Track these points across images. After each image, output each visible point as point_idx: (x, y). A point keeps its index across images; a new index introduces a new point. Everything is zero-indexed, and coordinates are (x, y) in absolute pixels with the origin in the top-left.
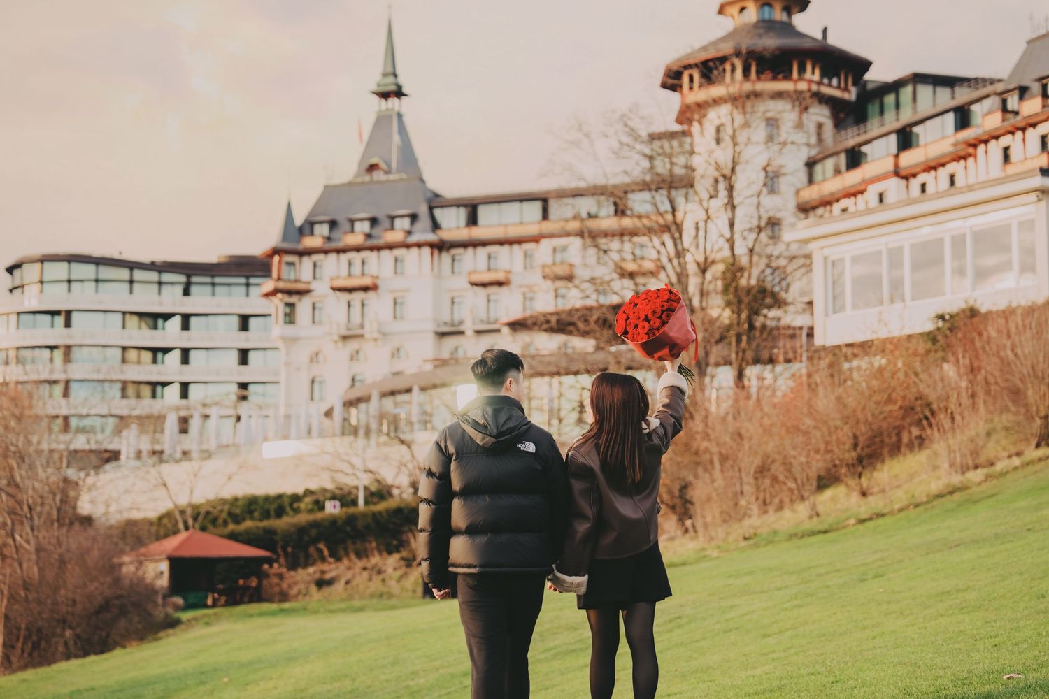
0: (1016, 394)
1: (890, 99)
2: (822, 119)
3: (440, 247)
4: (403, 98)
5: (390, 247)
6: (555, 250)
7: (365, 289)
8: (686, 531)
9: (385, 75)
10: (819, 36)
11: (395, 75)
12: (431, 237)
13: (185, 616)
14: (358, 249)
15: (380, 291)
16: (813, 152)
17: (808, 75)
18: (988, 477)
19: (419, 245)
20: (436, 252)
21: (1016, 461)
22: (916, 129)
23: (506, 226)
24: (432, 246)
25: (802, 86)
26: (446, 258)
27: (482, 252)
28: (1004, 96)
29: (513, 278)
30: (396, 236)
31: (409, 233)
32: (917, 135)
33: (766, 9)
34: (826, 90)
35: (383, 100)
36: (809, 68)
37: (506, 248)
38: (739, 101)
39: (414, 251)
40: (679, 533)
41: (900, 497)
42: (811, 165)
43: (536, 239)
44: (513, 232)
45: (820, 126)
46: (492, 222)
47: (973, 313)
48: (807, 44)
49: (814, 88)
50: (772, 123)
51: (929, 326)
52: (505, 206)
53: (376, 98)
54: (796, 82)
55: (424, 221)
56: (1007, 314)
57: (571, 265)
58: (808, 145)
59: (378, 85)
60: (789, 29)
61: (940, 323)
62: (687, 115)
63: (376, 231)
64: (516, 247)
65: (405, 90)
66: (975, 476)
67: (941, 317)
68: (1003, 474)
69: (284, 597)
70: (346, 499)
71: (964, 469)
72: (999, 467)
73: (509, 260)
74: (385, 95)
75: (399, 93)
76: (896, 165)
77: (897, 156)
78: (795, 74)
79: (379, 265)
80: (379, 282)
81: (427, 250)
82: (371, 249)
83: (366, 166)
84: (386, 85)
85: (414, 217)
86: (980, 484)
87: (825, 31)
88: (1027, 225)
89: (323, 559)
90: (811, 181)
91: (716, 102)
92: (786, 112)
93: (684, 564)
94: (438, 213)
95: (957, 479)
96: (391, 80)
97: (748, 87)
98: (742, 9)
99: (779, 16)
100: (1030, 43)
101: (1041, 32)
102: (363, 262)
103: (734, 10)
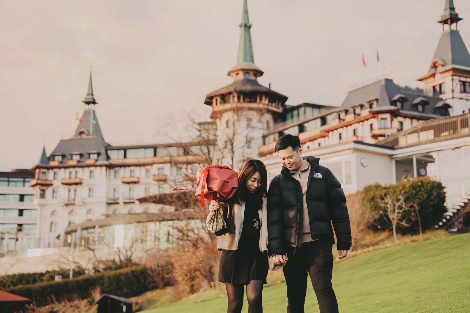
1: (295, 112)
2: (268, 119)
3: (110, 167)
4: (96, 104)
5: (88, 166)
6: (159, 169)
7: (76, 184)
8: (211, 287)
9: (88, 95)
10: (267, 86)
11: (93, 95)
12: (106, 162)
14: (74, 167)
15: (83, 185)
16: (266, 132)
17: (263, 101)
19: (101, 166)
20: (108, 169)
22: (306, 125)
23: (138, 159)
24: (107, 166)
25: (261, 106)
26: (112, 171)
27: (128, 169)
28: (340, 113)
29: (141, 181)
30: (91, 162)
31: (96, 161)
32: (306, 127)
33: (247, 75)
34: (270, 108)
35: (87, 105)
36: (264, 98)
37: (138, 168)
38: (236, 110)
39: (99, 168)
40: (208, 288)
42: (264, 137)
43: (151, 164)
44: (141, 161)
45: (268, 123)
46: (133, 157)
48: (262, 89)
49: (266, 106)
50: (249, 120)
52: (138, 150)
53: (84, 104)
54: (259, 104)
55: (103, 156)
57: (166, 176)
58: (263, 128)
59: (85, 99)
60: (255, 83)
62: (215, 116)
63: (82, 160)
64: (142, 168)
65: (96, 101)
70: (64, 274)
73: (139, 172)
74: (88, 103)
75: (94, 102)
78: (258, 100)
79: (83, 174)
80: (83, 181)
81: (104, 168)
82: (80, 167)
83: (79, 132)
84: (88, 99)
85: (99, 154)
87: (270, 85)
88: (348, 163)
89: (53, 302)
90: (264, 144)
91: (227, 111)
92: (254, 116)
93: (210, 300)
94: (109, 152)
96: (91, 97)
97: (239, 105)
98: (237, 74)
99: (252, 77)
100: (349, 93)
101: (353, 89)
102: (76, 173)
103: (234, 74)
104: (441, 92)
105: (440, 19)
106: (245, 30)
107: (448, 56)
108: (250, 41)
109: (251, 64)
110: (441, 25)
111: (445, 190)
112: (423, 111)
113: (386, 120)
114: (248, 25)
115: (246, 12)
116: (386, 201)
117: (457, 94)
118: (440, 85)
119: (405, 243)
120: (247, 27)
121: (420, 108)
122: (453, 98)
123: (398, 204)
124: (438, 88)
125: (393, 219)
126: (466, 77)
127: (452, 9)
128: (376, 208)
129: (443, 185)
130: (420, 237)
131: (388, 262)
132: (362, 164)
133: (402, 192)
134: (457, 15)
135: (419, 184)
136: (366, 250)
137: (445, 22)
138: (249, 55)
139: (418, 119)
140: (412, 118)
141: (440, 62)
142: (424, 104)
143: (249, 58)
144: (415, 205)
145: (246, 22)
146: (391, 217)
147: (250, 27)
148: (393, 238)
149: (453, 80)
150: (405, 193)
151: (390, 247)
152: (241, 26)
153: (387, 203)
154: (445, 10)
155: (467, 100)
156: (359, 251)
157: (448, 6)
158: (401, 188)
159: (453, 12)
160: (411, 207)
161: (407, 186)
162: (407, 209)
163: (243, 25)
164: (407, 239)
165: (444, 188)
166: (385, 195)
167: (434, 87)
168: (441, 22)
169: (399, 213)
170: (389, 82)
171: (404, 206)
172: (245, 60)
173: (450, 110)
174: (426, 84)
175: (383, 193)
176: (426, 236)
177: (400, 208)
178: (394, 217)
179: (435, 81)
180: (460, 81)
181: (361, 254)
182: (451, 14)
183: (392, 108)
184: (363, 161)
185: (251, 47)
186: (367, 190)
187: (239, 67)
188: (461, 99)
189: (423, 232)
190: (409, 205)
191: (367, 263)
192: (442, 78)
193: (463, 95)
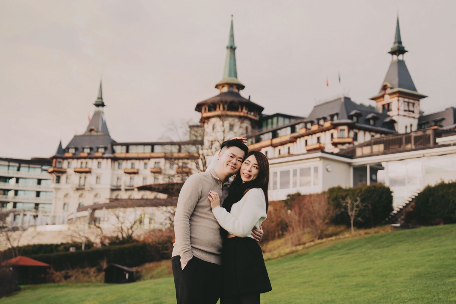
0: (313, 222)
1: (270, 121)
2: (248, 125)
3: (115, 159)
4: (104, 107)
5: (97, 158)
6: (155, 163)
7: (86, 172)
9: (98, 98)
10: (247, 98)
11: (102, 99)
12: (111, 155)
13: (22, 287)
14: (85, 158)
15: (92, 173)
17: (244, 110)
18: (304, 248)
19: (107, 158)
20: (113, 161)
21: (312, 243)
22: (279, 132)
23: (138, 153)
24: (112, 159)
25: (242, 114)
26: (116, 164)
27: (129, 162)
28: (306, 123)
29: (140, 172)
30: (99, 154)
31: (104, 154)
32: (278, 134)
33: (231, 88)
34: (249, 116)
35: (97, 107)
36: (244, 108)
37: (138, 161)
38: (221, 117)
39: (105, 160)
41: (276, 253)
43: (149, 159)
44: (141, 156)
45: (247, 128)
46: (134, 151)
47: (299, 195)
48: (244, 100)
49: (246, 115)
51: (285, 198)
52: (138, 147)
53: (94, 106)
54: (240, 112)
55: (109, 150)
56: (310, 196)
57: (160, 169)
60: (238, 95)
61: (289, 198)
62: (204, 120)
63: (92, 153)
64: (141, 161)
65: (105, 104)
66: (300, 248)
67: (289, 195)
68: (308, 248)
69: (54, 281)
70: (77, 246)
71: (296, 245)
72: (307, 245)
73: (139, 165)
74: (97, 105)
75: (103, 105)
76: (271, 143)
77: (272, 140)
78: (240, 110)
79: (92, 164)
80: (92, 170)
81: (109, 161)
82: (90, 158)
83: (89, 129)
84: (99, 102)
85: (106, 148)
86: (301, 250)
87: (249, 97)
89: (68, 268)
91: (213, 117)
92: (236, 122)
94: (115, 147)
95: (294, 248)
96: (100, 100)
97: (224, 113)
98: (223, 87)
99: (235, 90)
100: (315, 107)
101: (318, 104)
102: (86, 163)
103: (220, 87)
104: (389, 110)
105: (390, 50)
106: (231, 51)
107: (396, 81)
108: (235, 60)
109: (235, 79)
110: (390, 55)
111: (392, 194)
112: (374, 125)
113: (344, 131)
114: (233, 47)
115: (232, 36)
116: (347, 201)
117: (402, 113)
118: (389, 104)
119: (360, 235)
120: (232, 49)
121: (372, 122)
122: (398, 115)
123: (356, 204)
124: (386, 106)
125: (352, 215)
126: (409, 99)
127: (400, 43)
128: (338, 205)
129: (391, 190)
130: (372, 231)
131: (348, 250)
132: (327, 170)
133: (360, 194)
134: (404, 48)
135: (373, 188)
136: (330, 239)
137: (393, 53)
138: (233, 71)
139: (370, 131)
140: (365, 130)
141: (389, 85)
142: (375, 119)
143: (233, 74)
144: (369, 205)
145: (232, 44)
146: (350, 213)
147: (235, 49)
148: (351, 229)
149: (398, 100)
150: (361, 195)
151: (348, 237)
152: (227, 48)
153: (347, 203)
154: (395, 43)
155: (409, 117)
156: (324, 240)
157: (397, 40)
158: (358, 191)
159: (400, 45)
160: (366, 206)
161: (363, 189)
162: (362, 208)
163: (229, 46)
164: (362, 232)
165: (392, 192)
166: (346, 196)
167: (383, 106)
168: (390, 53)
169: (356, 211)
170: (347, 99)
171: (360, 205)
172: (230, 76)
173: (396, 125)
174: (377, 102)
175: (344, 194)
176: (376, 229)
177: (357, 206)
178: (352, 214)
179: (383, 100)
180: (404, 101)
181: (325, 242)
182: (399, 47)
183: (349, 121)
184: (328, 167)
185: (235, 65)
186: (332, 191)
187: (225, 82)
188: (404, 116)
189: (375, 226)
190: (364, 205)
191: (332, 250)
192: (390, 98)
193: (406, 113)
